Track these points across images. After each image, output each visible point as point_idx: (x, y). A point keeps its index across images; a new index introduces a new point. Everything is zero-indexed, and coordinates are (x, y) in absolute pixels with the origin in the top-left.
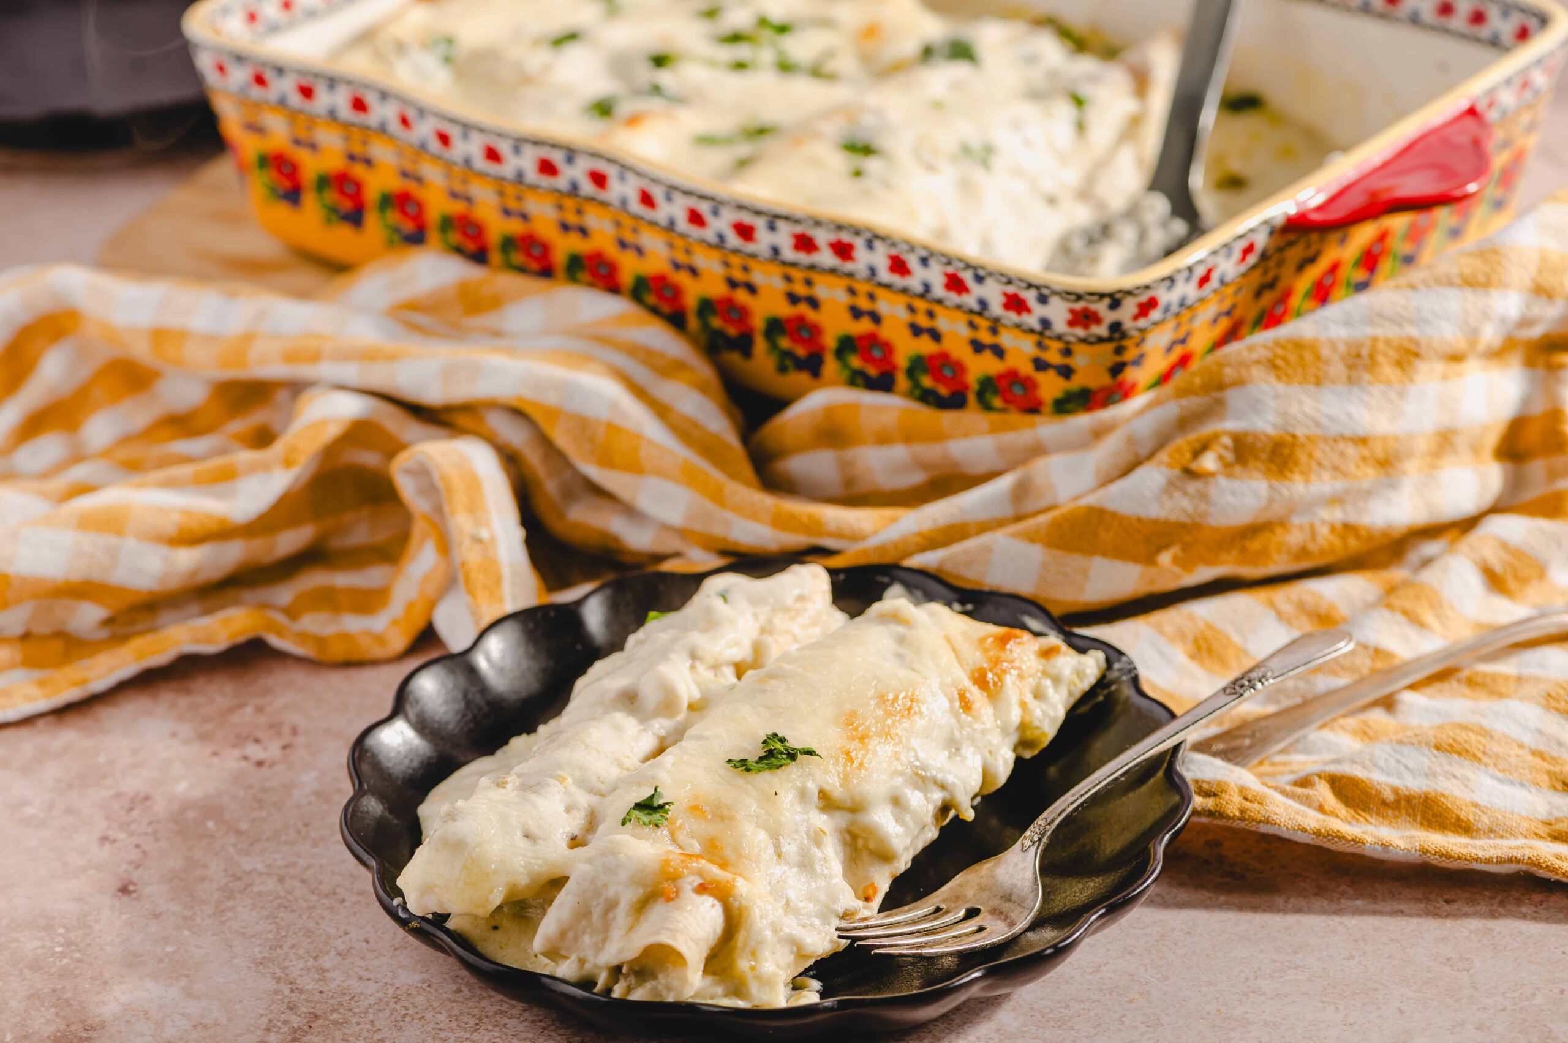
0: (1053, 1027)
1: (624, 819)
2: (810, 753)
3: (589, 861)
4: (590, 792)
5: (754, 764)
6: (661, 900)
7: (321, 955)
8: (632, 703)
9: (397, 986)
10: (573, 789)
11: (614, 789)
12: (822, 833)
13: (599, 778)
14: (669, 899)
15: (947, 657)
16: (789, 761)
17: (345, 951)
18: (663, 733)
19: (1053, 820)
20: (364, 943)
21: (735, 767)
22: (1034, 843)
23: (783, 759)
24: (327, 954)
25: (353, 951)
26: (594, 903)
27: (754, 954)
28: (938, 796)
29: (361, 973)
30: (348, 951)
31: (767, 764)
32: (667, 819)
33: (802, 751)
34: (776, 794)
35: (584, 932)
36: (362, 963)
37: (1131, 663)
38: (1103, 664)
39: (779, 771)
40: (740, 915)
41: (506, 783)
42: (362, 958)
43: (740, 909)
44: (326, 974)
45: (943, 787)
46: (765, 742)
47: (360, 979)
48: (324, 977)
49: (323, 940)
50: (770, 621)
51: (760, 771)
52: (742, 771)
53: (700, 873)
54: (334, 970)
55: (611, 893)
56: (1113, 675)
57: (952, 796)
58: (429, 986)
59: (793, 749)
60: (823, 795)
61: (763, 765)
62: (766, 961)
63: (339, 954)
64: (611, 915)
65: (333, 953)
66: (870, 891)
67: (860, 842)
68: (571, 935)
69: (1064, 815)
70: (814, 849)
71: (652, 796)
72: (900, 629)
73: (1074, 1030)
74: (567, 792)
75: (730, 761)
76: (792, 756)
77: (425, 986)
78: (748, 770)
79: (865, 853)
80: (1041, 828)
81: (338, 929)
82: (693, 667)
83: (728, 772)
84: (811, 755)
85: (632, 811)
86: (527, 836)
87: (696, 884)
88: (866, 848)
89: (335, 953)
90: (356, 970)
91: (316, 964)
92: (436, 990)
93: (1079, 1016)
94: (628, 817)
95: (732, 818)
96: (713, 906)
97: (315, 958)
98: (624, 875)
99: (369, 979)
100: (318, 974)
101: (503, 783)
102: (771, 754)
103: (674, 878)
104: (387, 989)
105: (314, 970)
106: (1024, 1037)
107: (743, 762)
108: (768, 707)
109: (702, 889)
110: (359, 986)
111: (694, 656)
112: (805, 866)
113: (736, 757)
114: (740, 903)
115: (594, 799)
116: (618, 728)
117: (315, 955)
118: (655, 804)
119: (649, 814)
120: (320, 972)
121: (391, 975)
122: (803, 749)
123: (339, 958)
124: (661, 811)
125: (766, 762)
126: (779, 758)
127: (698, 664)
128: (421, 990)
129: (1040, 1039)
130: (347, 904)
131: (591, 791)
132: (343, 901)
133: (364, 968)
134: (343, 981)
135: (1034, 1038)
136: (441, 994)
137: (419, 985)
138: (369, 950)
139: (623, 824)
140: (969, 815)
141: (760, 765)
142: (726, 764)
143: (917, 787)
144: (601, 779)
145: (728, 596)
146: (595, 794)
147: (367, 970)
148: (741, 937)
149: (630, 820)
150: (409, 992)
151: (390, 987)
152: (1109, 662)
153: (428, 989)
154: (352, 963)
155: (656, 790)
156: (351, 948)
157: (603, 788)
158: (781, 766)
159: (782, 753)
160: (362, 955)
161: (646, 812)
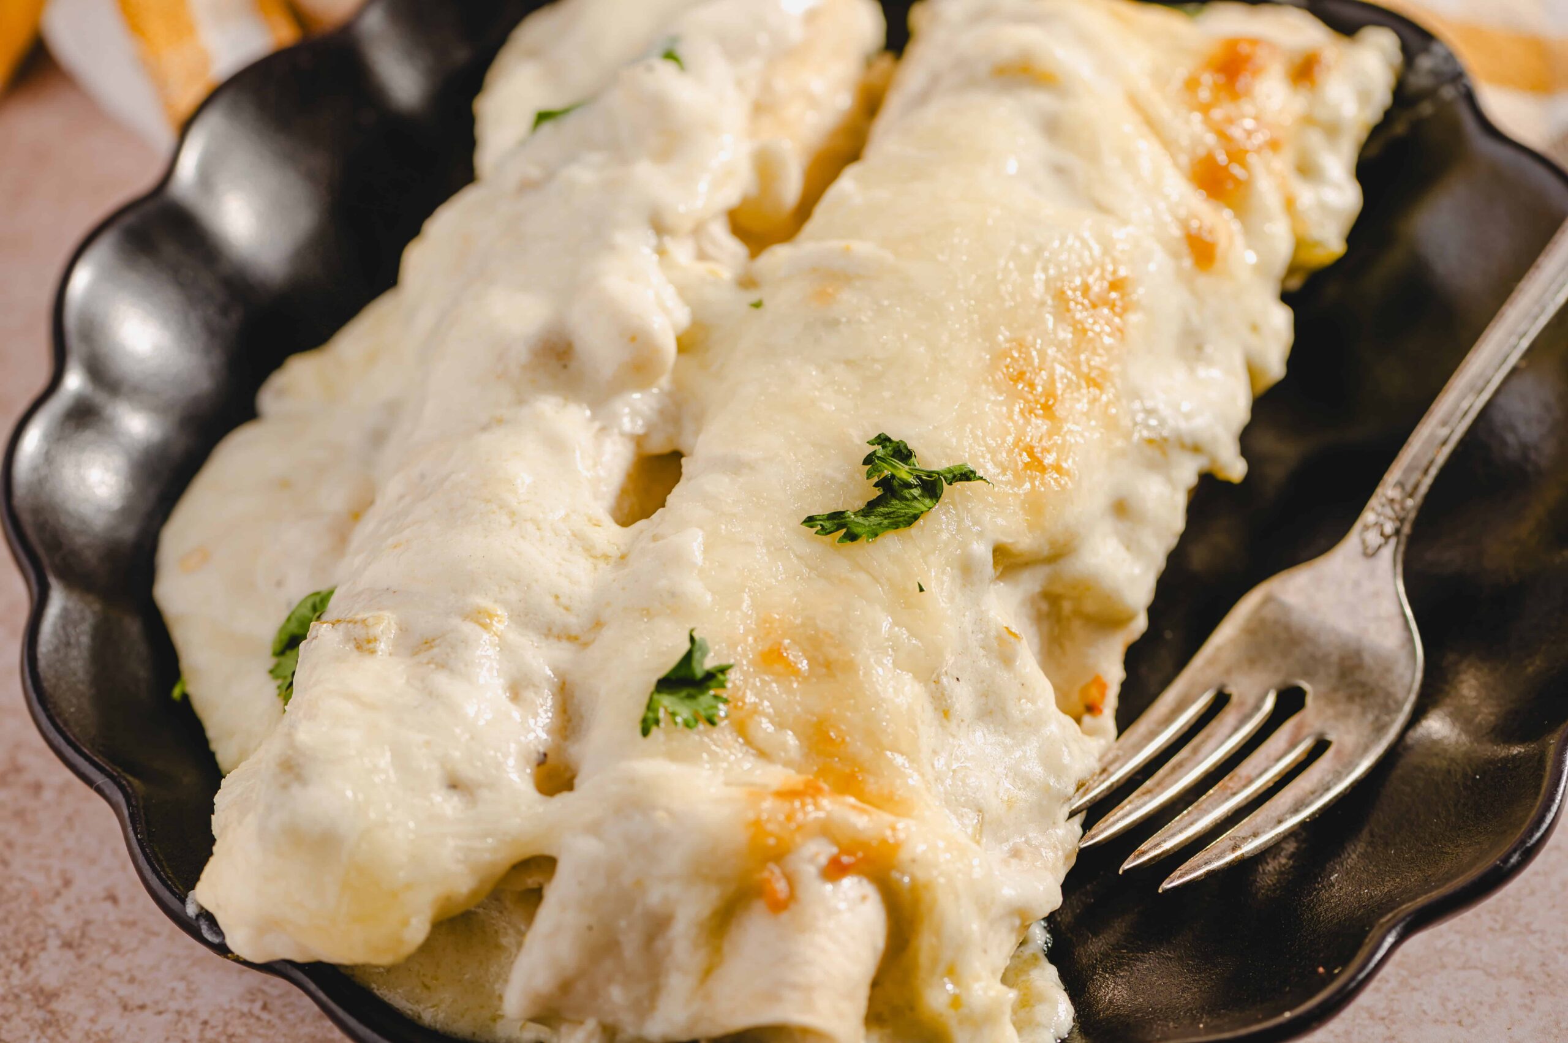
0: (1492, 929)
1: (645, 721)
2: (967, 476)
3: (594, 829)
4: (547, 636)
5: (860, 520)
6: (759, 908)
7: (32, 952)
8: (565, 366)
9: (204, 1015)
10: (513, 637)
11: (598, 624)
12: (1013, 639)
13: (557, 597)
14: (778, 906)
15: (1147, 150)
16: (927, 501)
17: (77, 934)
18: (639, 427)
19: (1416, 487)
20: (108, 905)
21: (824, 531)
22: (1387, 538)
23: (915, 498)
24: (43, 949)
25: (93, 931)
26: (623, 924)
27: (952, 972)
28: (1187, 473)
29: (124, 991)
30: (83, 935)
31: (886, 516)
32: (726, 701)
33: (950, 476)
34: (921, 590)
35: (610, 980)
36: (114, 963)
37: (1450, 57)
38: (1397, 57)
39: (914, 530)
40: (916, 902)
41: (376, 640)
42: (116, 949)
43: (914, 887)
44: (55, 1005)
45: (1196, 449)
46: (869, 460)
47: (125, 1008)
48: (52, 1012)
49: (25, 908)
50: (766, 87)
51: (876, 535)
52: (841, 540)
53: (826, 830)
54: (68, 992)
55: (655, 897)
56: (1420, 80)
57: (1213, 460)
58: (265, 1007)
59: (929, 474)
60: (1000, 553)
61: (878, 520)
62: (978, 979)
63: (68, 945)
64: (660, 944)
65: (53, 943)
66: (1094, 693)
67: (1067, 606)
68: (581, 987)
69: (1433, 471)
70: (1003, 676)
71: (688, 657)
72: (1041, 99)
73: (1533, 932)
74: (504, 647)
75: (810, 521)
76: (931, 487)
77: (257, 1007)
78: (852, 537)
79: (1077, 625)
80: (1397, 507)
81: (47, 870)
82: (661, 251)
83: (810, 544)
84: (968, 479)
85: (656, 697)
86: (454, 785)
87: (823, 860)
88: (1078, 613)
89: (58, 942)
90: (112, 982)
91: (29, 979)
92: (282, 1017)
93: (1533, 893)
94: (651, 715)
95: (849, 667)
96: (864, 898)
97: (23, 962)
98: (674, 860)
99: (142, 1007)
100: (39, 1007)
101: (369, 642)
102: (890, 488)
103: (779, 855)
104: (185, 1030)
105: (27, 997)
106: (1444, 967)
107: (837, 518)
108: (848, 363)
109: (835, 870)
110: (128, 1027)
111: (659, 227)
112: (991, 713)
113: (820, 509)
114: (913, 879)
115: (562, 653)
116: (556, 445)
117: (19, 953)
118: (699, 671)
119: (691, 697)
120: (42, 1000)
121: (181, 986)
122: (950, 471)
123: (70, 955)
124: (713, 683)
125: (882, 509)
126: (907, 499)
127: (669, 243)
128: (252, 1021)
129: (1476, 968)
130: (48, 795)
131: (552, 632)
132: (37, 788)
133: (126, 977)
134: (93, 1020)
135: (1464, 968)
136: (294, 1026)
137: (245, 1008)
138: (123, 923)
139: (645, 732)
140: (1236, 469)
141: (873, 520)
142: (805, 528)
143: (1152, 466)
144: (563, 600)
145: (682, 50)
146: (559, 638)
147: (132, 980)
148: (925, 943)
149: (657, 722)
150: (230, 1030)
151: (186, 1020)
152: (1409, 54)
153: (265, 1016)
154: (99, 966)
155: (692, 639)
156: (87, 923)
157: (574, 622)
158: (916, 517)
159: (909, 486)
160: (112, 941)
161: (684, 693)
